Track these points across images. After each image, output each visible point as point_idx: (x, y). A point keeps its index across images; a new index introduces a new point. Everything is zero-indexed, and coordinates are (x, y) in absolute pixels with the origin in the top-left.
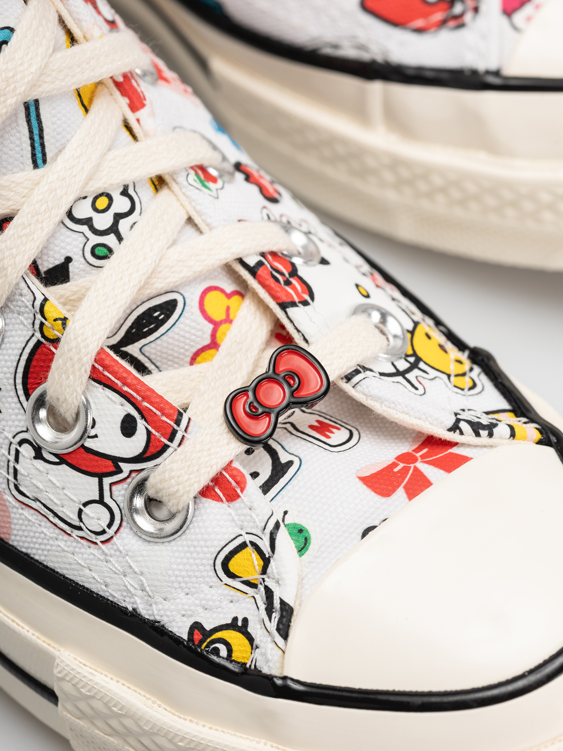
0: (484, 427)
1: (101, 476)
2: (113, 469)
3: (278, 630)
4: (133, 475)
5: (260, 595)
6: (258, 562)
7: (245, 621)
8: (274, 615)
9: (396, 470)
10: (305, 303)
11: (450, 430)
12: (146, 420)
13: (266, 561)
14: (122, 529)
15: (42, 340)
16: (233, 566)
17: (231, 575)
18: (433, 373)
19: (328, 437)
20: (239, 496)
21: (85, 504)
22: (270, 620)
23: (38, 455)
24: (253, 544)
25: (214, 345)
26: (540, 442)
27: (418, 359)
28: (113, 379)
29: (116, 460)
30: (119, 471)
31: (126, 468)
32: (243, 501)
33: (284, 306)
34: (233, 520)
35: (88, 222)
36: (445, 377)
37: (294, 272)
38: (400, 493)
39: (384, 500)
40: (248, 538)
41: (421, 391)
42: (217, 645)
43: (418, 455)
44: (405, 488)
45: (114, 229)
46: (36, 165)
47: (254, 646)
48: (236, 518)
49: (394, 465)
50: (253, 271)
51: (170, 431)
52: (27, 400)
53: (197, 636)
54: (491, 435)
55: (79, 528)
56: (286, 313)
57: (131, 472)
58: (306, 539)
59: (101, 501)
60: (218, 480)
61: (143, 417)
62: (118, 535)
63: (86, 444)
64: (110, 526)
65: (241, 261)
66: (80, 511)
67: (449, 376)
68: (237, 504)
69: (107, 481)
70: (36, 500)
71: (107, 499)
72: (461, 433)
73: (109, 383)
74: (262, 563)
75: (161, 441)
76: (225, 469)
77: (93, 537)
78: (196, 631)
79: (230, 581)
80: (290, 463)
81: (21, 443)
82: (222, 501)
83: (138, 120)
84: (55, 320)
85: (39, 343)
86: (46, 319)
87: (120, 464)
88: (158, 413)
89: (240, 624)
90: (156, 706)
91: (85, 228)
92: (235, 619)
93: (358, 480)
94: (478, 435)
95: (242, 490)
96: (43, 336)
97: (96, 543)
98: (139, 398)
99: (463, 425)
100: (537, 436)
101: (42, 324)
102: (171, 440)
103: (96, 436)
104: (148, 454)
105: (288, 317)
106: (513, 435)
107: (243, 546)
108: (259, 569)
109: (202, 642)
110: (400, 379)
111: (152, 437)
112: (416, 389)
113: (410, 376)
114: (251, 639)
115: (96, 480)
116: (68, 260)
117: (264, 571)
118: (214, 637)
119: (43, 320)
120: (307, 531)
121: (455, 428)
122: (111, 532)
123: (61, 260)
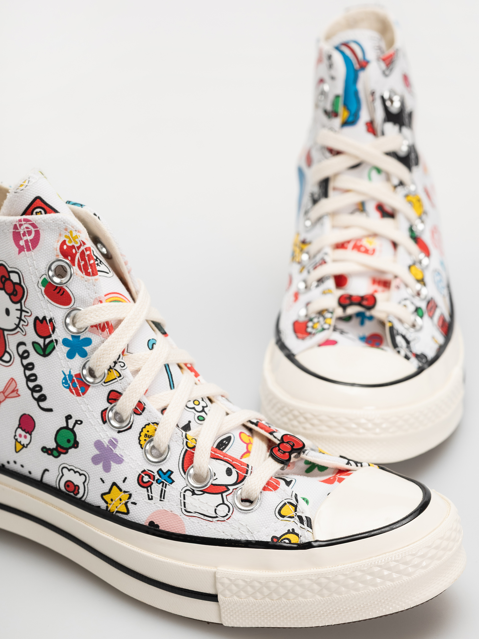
0: (359, 463)
1: (222, 493)
2: (226, 489)
3: (308, 526)
4: (234, 490)
5: (296, 520)
6: (292, 508)
7: (293, 529)
8: (304, 523)
11: (347, 464)
12: (235, 468)
13: (296, 507)
14: (234, 512)
15: (188, 449)
16: (282, 513)
17: (283, 516)
20: (278, 488)
21: (217, 507)
22: (304, 525)
23: (194, 493)
24: (288, 502)
25: (248, 452)
28: (220, 456)
29: (226, 486)
30: (229, 490)
31: (231, 488)
32: (281, 489)
33: (271, 433)
34: (279, 497)
35: (194, 408)
38: (336, 483)
39: (331, 484)
40: (286, 501)
42: (284, 540)
44: (337, 481)
45: (203, 411)
46: (171, 388)
47: (300, 536)
48: (280, 496)
49: (331, 478)
50: (256, 424)
51: (245, 470)
52: (185, 474)
54: (361, 466)
55: (217, 517)
57: (233, 489)
58: (306, 501)
59: (223, 503)
60: (268, 483)
61: (234, 467)
62: (233, 514)
63: (213, 483)
64: (229, 512)
65: (249, 421)
66: (215, 510)
68: (278, 490)
69: (224, 495)
70: (196, 513)
71: (226, 502)
72: (351, 465)
73: (218, 458)
74: (294, 508)
75: (242, 475)
76: (270, 479)
77: (222, 519)
78: (274, 539)
79: (282, 519)
81: (185, 492)
82: (272, 491)
83: (198, 381)
84: (192, 439)
85: (186, 450)
86: (188, 440)
87: (229, 487)
88: (240, 465)
89: (291, 531)
90: (264, 572)
91: (193, 410)
92: (289, 530)
93: (319, 482)
95: (279, 485)
96: (188, 447)
97: (224, 521)
98: (231, 461)
99: (352, 462)
101: (187, 442)
102: (247, 473)
103: (217, 479)
104: (239, 481)
107: (285, 504)
108: (293, 510)
109: (278, 541)
111: (239, 474)
114: (297, 535)
115: (220, 495)
116: (190, 422)
117: (296, 510)
118: (282, 538)
119: (187, 440)
120: (306, 499)
121: (349, 463)
122: (230, 514)
123: (187, 422)
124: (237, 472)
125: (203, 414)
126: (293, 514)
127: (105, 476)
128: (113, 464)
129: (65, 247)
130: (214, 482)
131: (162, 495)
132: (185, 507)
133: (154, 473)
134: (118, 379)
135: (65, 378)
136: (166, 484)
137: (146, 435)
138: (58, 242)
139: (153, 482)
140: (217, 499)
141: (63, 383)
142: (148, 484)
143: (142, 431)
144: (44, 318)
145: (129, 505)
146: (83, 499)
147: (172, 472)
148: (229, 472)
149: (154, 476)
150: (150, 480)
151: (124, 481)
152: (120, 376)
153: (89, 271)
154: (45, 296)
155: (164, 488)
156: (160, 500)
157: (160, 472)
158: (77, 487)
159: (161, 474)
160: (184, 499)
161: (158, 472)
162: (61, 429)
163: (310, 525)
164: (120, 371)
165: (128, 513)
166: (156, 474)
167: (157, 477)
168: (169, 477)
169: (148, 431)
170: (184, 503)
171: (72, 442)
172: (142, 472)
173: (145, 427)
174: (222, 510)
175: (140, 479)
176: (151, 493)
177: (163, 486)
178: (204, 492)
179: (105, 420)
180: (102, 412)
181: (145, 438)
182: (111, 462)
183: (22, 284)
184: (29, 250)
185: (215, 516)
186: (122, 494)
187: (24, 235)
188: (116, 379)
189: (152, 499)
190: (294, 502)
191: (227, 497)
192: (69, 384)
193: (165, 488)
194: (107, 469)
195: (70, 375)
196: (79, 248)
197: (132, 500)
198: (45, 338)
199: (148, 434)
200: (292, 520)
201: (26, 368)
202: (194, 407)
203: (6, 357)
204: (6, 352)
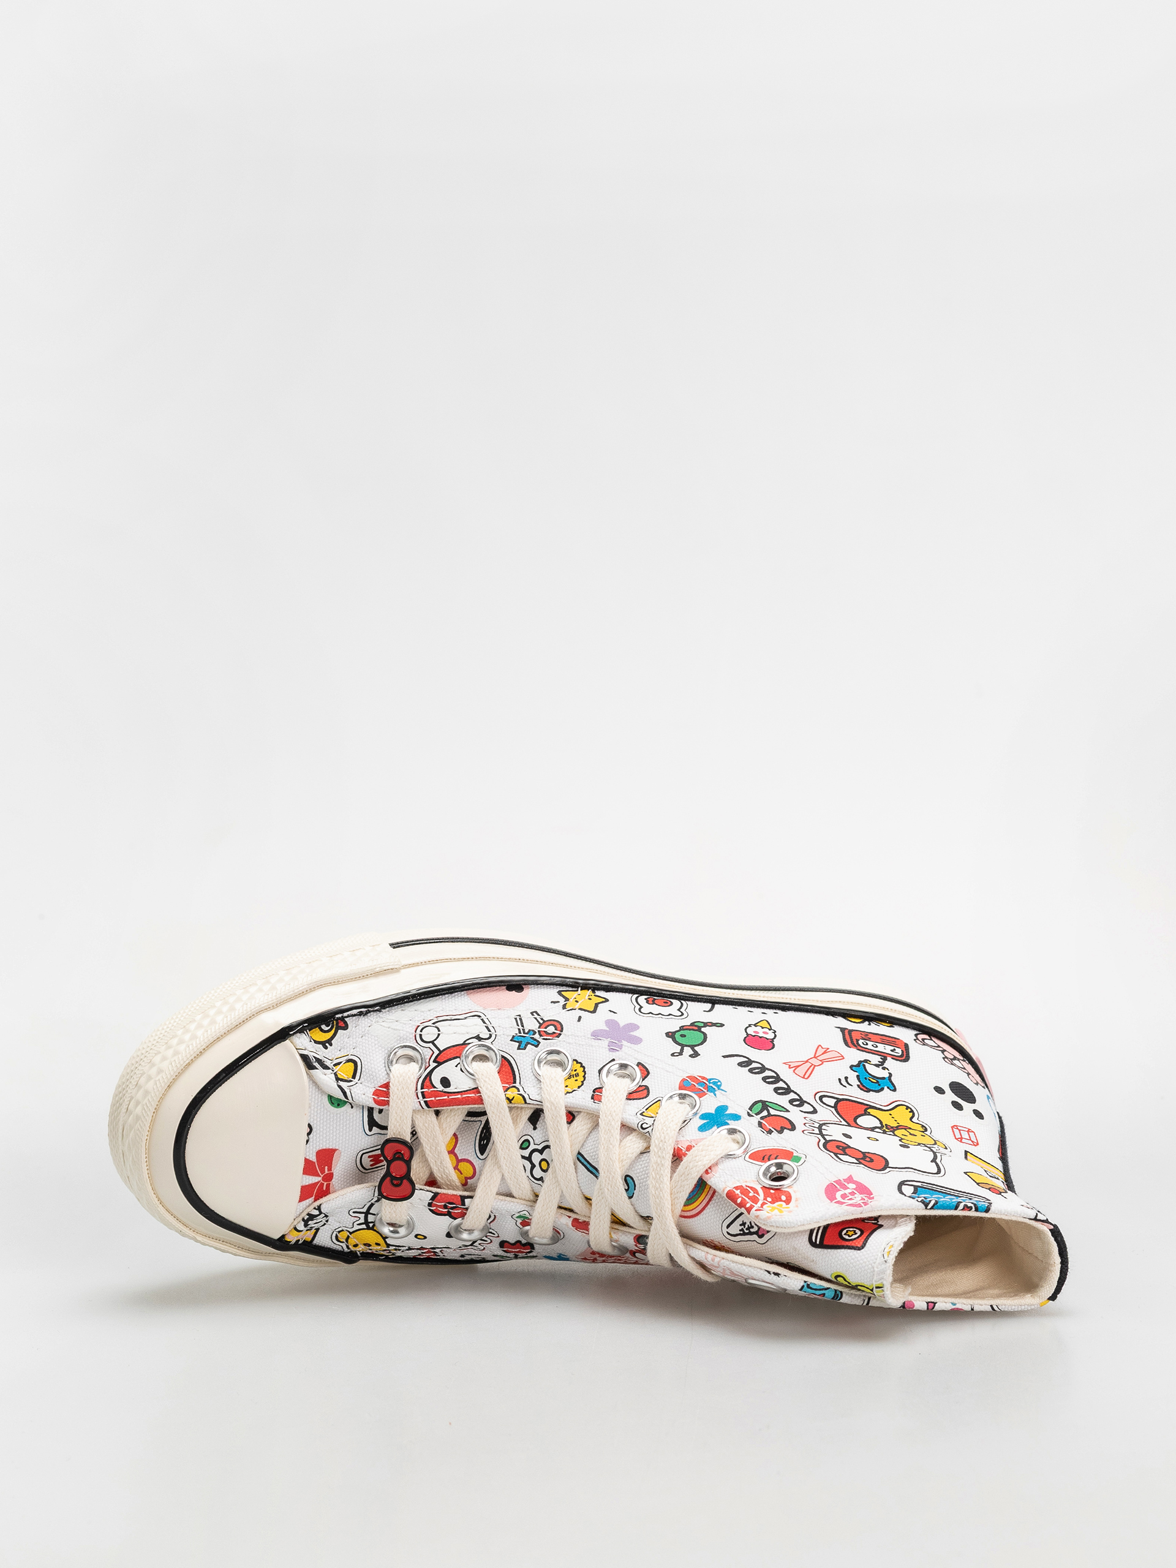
0: (308, 1220)
1: (441, 1052)
2: (438, 1059)
3: (307, 1056)
4: (428, 1065)
5: (328, 1063)
6: (341, 1075)
7: (326, 1048)
8: (314, 1060)
9: (326, 1167)
10: (430, 1205)
11: (321, 1205)
12: (440, 1091)
13: (338, 1079)
14: (414, 1039)
15: (514, 1085)
16: (352, 1064)
17: (349, 1061)
18: (356, 1227)
19: (369, 1157)
20: (373, 1095)
21: (439, 1035)
22: (314, 1057)
23: (478, 1038)
24: (350, 1081)
25: (452, 1152)
26: (283, 1236)
27: (368, 1228)
28: (469, 1097)
29: (440, 1064)
30: (435, 1061)
31: (433, 1065)
32: (370, 1095)
33: (436, 1195)
34: (367, 1083)
36: (351, 1230)
37: (449, 1214)
38: (313, 1158)
39: (318, 1149)
40: (354, 1082)
41: (351, 1213)
42: (329, 1028)
43: (325, 1184)
44: (314, 1163)
45: (529, 1159)
46: (578, 1153)
47: (312, 1040)
48: (366, 1085)
49: (330, 1169)
50: (463, 1198)
51: (426, 1096)
52: (502, 1055)
53: (341, 1024)
54: (303, 1220)
55: (434, 1024)
56: (433, 1192)
58: (333, 1104)
59: (432, 1042)
60: (387, 1094)
61: (442, 1091)
62: (414, 1035)
63: (459, 1059)
64: (421, 1035)
65: (471, 1197)
66: (439, 1031)
67: (351, 1233)
68: (371, 1091)
69: (437, 1052)
70: (466, 1018)
71: (431, 1045)
72: (315, 1208)
73: (468, 1093)
74: (339, 1077)
75: (426, 1089)
76: (390, 1102)
77: (424, 1025)
78: (344, 1025)
79: (347, 1058)
80: (370, 1130)
82: (379, 1087)
83: (570, 1217)
84: (514, 1098)
85: (515, 1082)
87: (436, 1065)
89: (327, 1044)
91: (540, 1147)
92: (331, 1045)
93: (337, 1148)
95: (374, 1099)
97: (422, 1023)
98: (450, 1098)
99: (317, 1212)
100: (288, 1239)
101: (519, 1091)
102: (422, 1093)
103: (456, 1066)
104: (428, 1078)
105: (430, 1191)
106: (295, 1229)
107: (354, 1077)
108: (338, 1073)
109: (337, 1024)
110: (364, 1210)
111: (432, 1087)
112: (354, 1212)
113: (362, 1216)
114: (316, 1042)
115: (441, 1050)
116: (535, 1128)
117: (335, 1074)
118: (334, 1030)
119: (519, 1093)
120: (335, 1107)
122: (418, 1033)
123: (538, 1126)
124: (435, 1087)
125: (526, 1153)
126: (336, 1069)
127: (612, 1016)
128: (605, 1029)
129: (783, 1198)
130: (457, 1061)
131: (519, 1020)
132: (482, 1020)
133: (544, 1039)
134: (644, 1110)
135: (719, 1087)
136: (520, 1033)
137: (577, 1075)
138: (796, 1200)
139: (539, 1029)
140: (442, 1044)
141: (719, 1081)
142: (544, 1026)
143: (584, 1077)
144: (781, 1132)
145: (561, 1000)
146: (636, 995)
147: (519, 1048)
148: (445, 1082)
149: (541, 1036)
150: (545, 1030)
151: (580, 1018)
152: (641, 1114)
153: (739, 1191)
154: (792, 1151)
155: (520, 1027)
156: (520, 1016)
157: (536, 1043)
158: (651, 1002)
159: (531, 1041)
160: (487, 1027)
161: (539, 1042)
162: (702, 1043)
163: (305, 1058)
164: (644, 1118)
165: (560, 993)
166: (540, 1040)
167: (537, 1036)
168: (520, 1042)
169: (576, 1080)
170: (484, 1022)
171: (677, 1036)
172: (560, 1034)
173: (582, 1082)
174: (429, 1034)
175: (559, 1026)
176: (536, 1018)
177: (524, 1030)
178: (465, 1044)
179: (640, 1066)
180: (648, 1073)
181: (577, 1072)
182: (607, 1030)
183: (832, 1154)
184: (838, 1182)
185: (436, 1024)
186: (577, 1006)
187: (852, 1194)
188: (646, 1110)
189: (532, 1013)
190: (343, 1085)
191: (432, 1052)
192: (710, 1083)
193: (519, 1029)
194: (610, 1023)
195: (713, 1091)
196: (763, 1204)
197: (560, 1005)
198: (770, 1115)
199: (575, 1078)
200: (336, 1062)
201: (788, 1090)
202: (541, 1154)
203: (832, 1102)
204: (835, 1107)
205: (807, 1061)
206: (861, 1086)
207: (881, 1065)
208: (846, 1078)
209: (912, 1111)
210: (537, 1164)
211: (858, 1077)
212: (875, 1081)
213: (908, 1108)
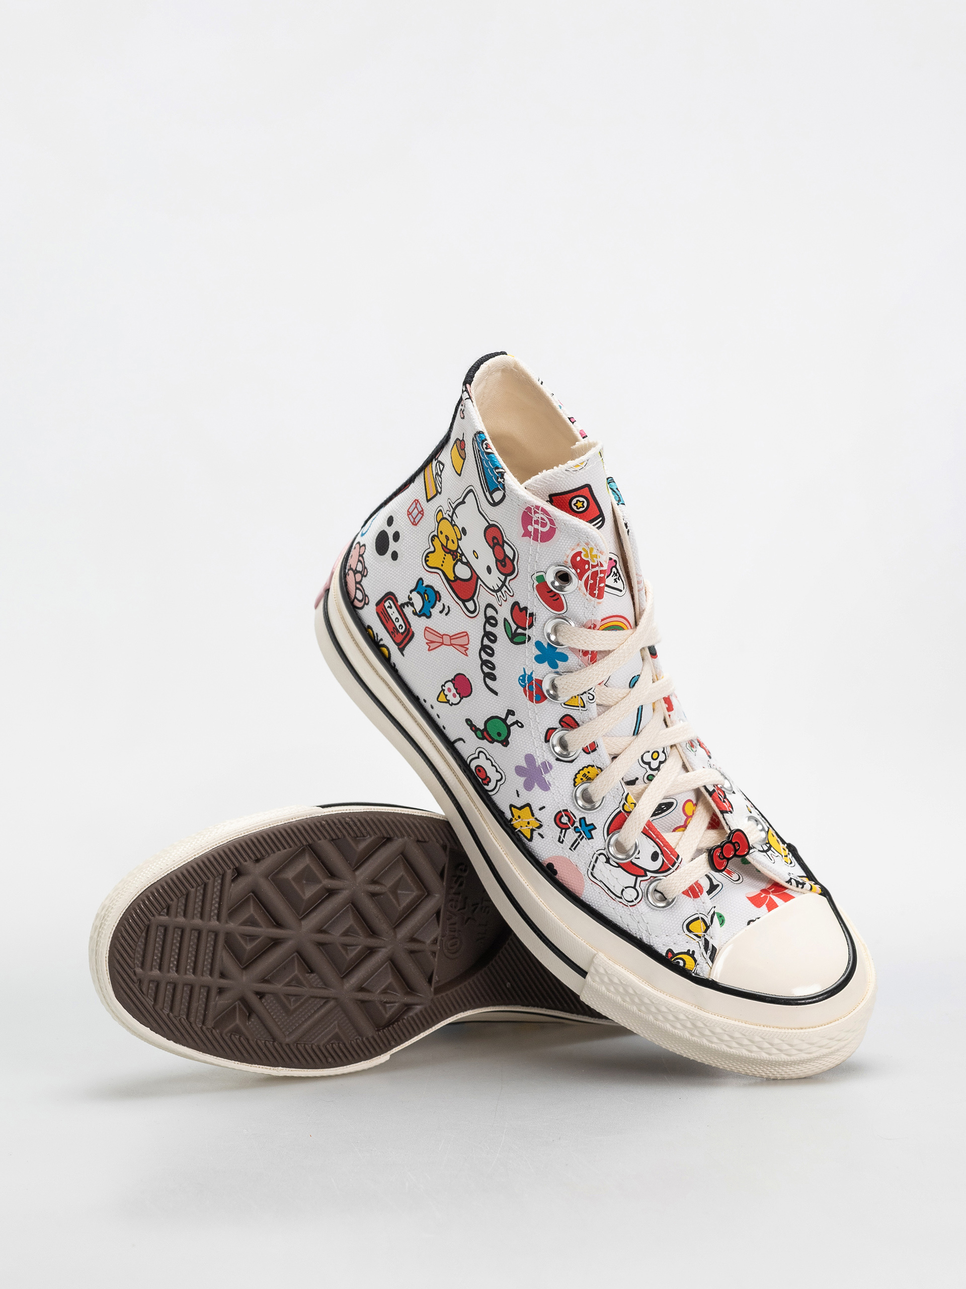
0: (801, 884)
1: (637, 876)
2: (644, 874)
3: (710, 958)
4: (652, 878)
5: (702, 943)
6: (704, 927)
7: (693, 952)
8: (708, 951)
9: (762, 896)
10: (731, 812)
11: (786, 882)
12: (663, 855)
13: (708, 928)
14: (641, 902)
15: (623, 811)
16: (691, 927)
17: (690, 931)
18: (776, 854)
19: (732, 876)
20: (699, 897)
21: (626, 888)
22: (707, 953)
23: (608, 861)
24: (702, 918)
25: (686, 826)
26: (820, 894)
27: (771, 846)
28: (653, 834)
29: (646, 870)
30: (646, 875)
31: (649, 874)
32: (701, 899)
33: (722, 812)
34: (695, 907)
36: (781, 856)
37: (725, 797)
38: (764, 907)
39: (757, 909)
40: (701, 916)
41: (774, 861)
42: (679, 960)
43: (770, 891)
44: (766, 905)
45: (658, 769)
46: (634, 734)
47: (697, 964)
48: (696, 906)
49: (760, 894)
50: (711, 794)
51: (673, 862)
52: (608, 836)
53: (670, 955)
54: (802, 887)
55: (621, 898)
56: (723, 815)
57: (651, 877)
58: (723, 920)
59: (634, 887)
60: (691, 888)
61: (662, 854)
62: (639, 904)
63: (633, 861)
64: (636, 899)
65: (705, 787)
66: (623, 890)
67: (782, 856)
68: (698, 900)
69: (639, 879)
70: (601, 881)
71: (637, 887)
72: (791, 884)
73: (650, 836)
74: (705, 928)
75: (668, 866)
76: (695, 883)
77: (626, 903)
78: (670, 953)
79: (688, 933)
80: (718, 885)
81: (600, 854)
82: (691, 897)
83: (669, 716)
84: (631, 803)
85: (620, 812)
86: (627, 802)
87: (647, 872)
88: (669, 853)
89: (691, 953)
91: (647, 766)
92: (689, 950)
93: (746, 898)
94: (797, 886)
95: (701, 894)
96: (623, 809)
97: (627, 906)
98: (663, 845)
99: (793, 881)
100: (820, 891)
101: (624, 804)
102: (673, 866)
103: (639, 858)
104: (661, 870)
105: (724, 817)
106: (811, 889)
107: (698, 919)
108: (703, 930)
109: (672, 958)
110: (765, 854)
111: (665, 863)
112: (772, 860)
113: (769, 853)
114: (695, 961)
115: (635, 877)
116: (637, 779)
117: (706, 931)
118: (678, 956)
119: (626, 803)
120: (723, 917)
121: (789, 881)
122: (636, 902)
123: (634, 778)
124: (663, 859)
125: (656, 772)
126: (700, 934)
127: (522, 791)
128: (536, 786)
129: (578, 559)
130: (635, 861)
131: (574, 846)
132: (593, 869)
133: (576, 818)
134: (580, 708)
135: (524, 676)
136: (583, 837)
137: (584, 775)
138: (573, 549)
139: (571, 827)
140: (630, 880)
141: (519, 679)
142: (567, 827)
143: (583, 769)
144: (526, 608)
145: (535, 834)
146: (490, 793)
147: (595, 828)
148: (655, 857)
149: (574, 822)
150: (568, 823)
151: (541, 809)
152: (584, 707)
153: (595, 592)
155: (579, 840)
156: (570, 849)
157: (583, 820)
158: (488, 779)
159: (583, 824)
160: (596, 861)
161: (580, 819)
162: (497, 717)
163: (712, 958)
164: (585, 703)
165: (531, 840)
166: (578, 820)
167: (577, 824)
168: (590, 831)
169: (589, 772)
170: (594, 866)
171: (502, 738)
172: (564, 810)
173: (587, 767)
174: (630, 894)
175: (558, 817)
176: (564, 837)
177: (579, 836)
178: (619, 866)
179: (548, 739)
180: (549, 729)
181: (582, 777)
182: (536, 784)
183: (515, 563)
184: (535, 539)
185: (620, 896)
186: (532, 820)
187: (537, 522)
188: (578, 707)
189: (562, 842)
190: (708, 921)
191: (642, 882)
192: (526, 684)
193: (581, 840)
194: (528, 786)
195: (530, 677)
196: (593, 566)
197: (540, 831)
198: (518, 627)
199: (587, 774)
200: (697, 939)
201: (487, 634)
202: (650, 762)
203: (470, 605)
204: (472, 598)
205: (451, 645)
206: (438, 599)
207: (410, 603)
208: (441, 612)
209: (427, 556)
210: (658, 761)
211: (433, 607)
212: (426, 595)
213: (426, 561)
